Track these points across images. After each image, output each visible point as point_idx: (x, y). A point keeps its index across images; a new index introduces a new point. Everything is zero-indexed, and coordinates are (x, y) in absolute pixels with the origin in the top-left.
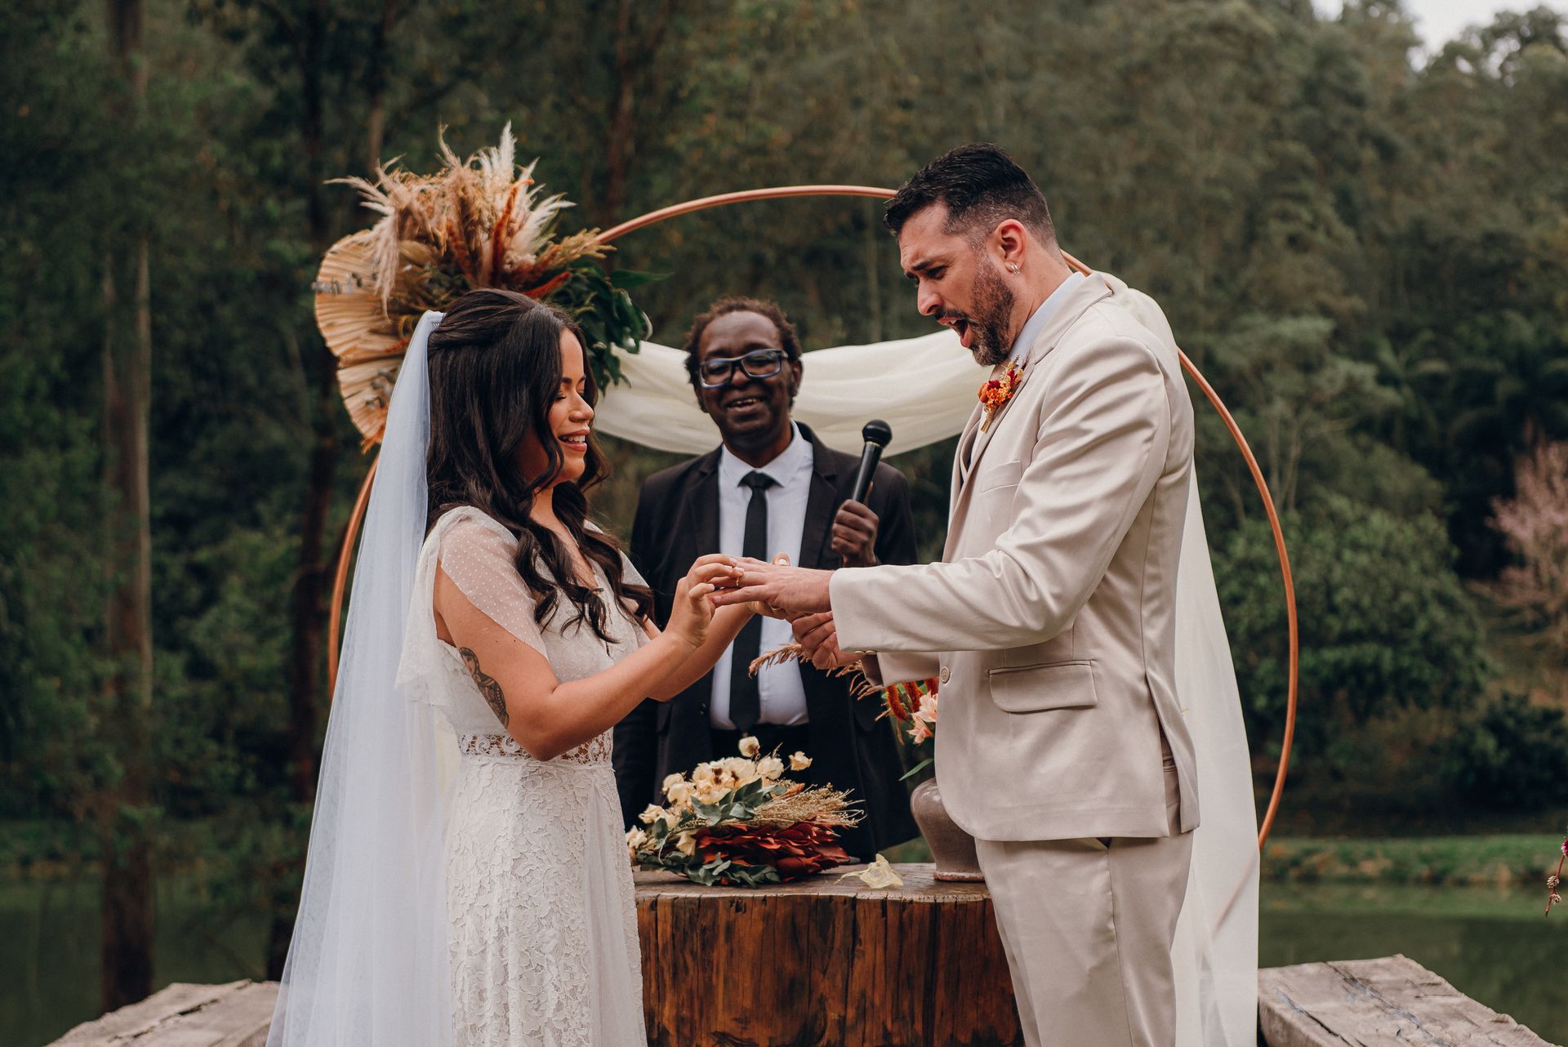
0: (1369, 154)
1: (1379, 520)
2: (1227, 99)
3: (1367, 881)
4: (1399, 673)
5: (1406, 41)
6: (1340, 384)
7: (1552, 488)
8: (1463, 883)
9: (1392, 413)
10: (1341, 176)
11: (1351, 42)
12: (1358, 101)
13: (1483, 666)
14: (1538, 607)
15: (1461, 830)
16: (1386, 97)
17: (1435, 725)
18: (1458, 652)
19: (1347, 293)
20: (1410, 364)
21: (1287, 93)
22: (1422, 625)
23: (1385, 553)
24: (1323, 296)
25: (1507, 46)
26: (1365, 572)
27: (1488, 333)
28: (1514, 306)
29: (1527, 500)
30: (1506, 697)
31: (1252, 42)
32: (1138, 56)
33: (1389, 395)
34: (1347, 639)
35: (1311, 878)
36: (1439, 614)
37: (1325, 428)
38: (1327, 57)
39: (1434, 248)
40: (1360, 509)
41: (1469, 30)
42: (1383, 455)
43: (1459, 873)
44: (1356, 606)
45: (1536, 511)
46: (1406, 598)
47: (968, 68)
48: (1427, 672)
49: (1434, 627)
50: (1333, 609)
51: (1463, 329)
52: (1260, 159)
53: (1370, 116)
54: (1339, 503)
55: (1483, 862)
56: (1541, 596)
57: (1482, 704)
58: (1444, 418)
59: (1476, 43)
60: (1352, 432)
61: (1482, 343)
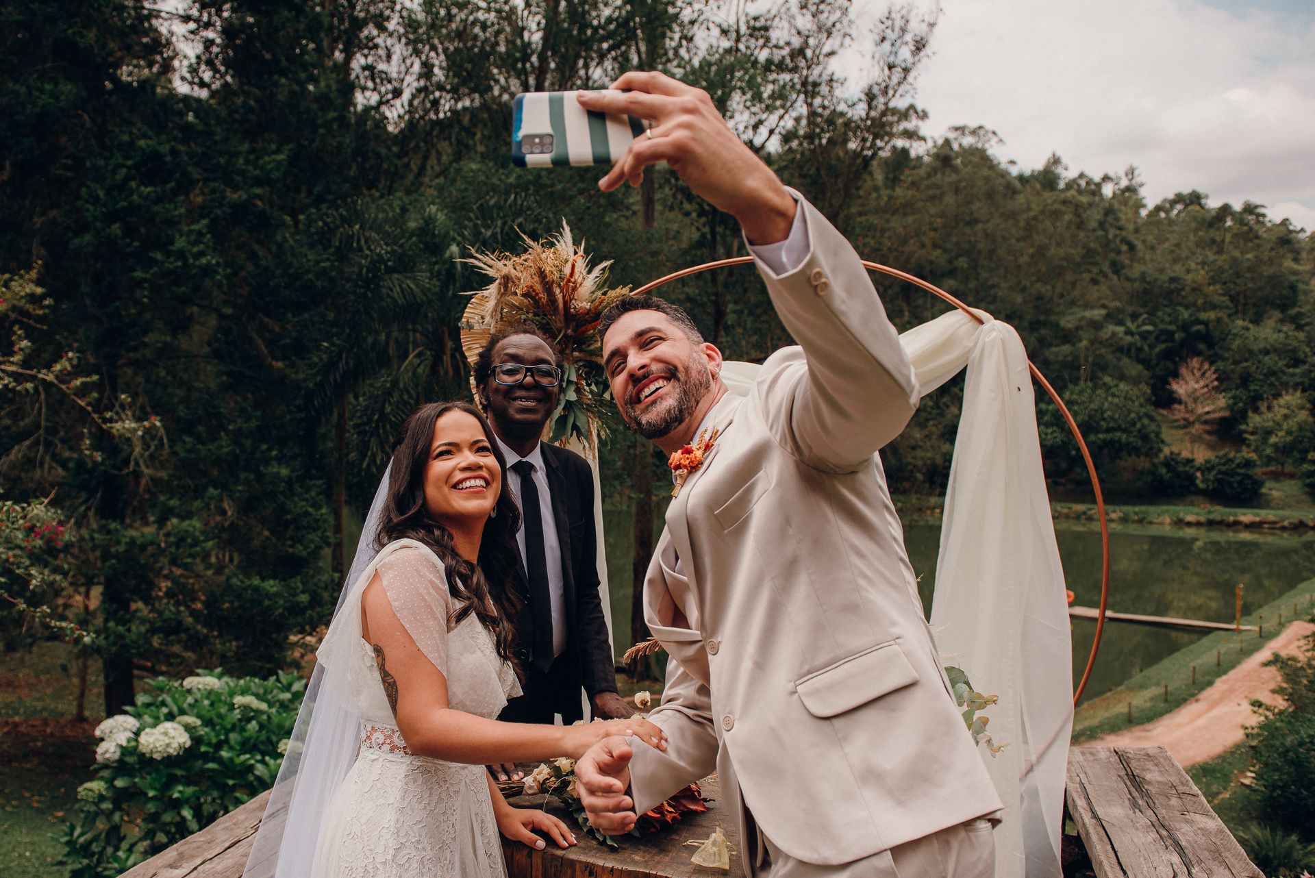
0: (1124, 248)
1: (1122, 386)
2: (1068, 228)
3: (1112, 521)
4: (1128, 444)
5: (1140, 205)
6: (1109, 334)
7: (1193, 374)
8: (1151, 523)
9: (1131, 344)
10: (1112, 255)
11: (1116, 205)
12: (1121, 229)
13: (1163, 442)
14: (1185, 419)
15: (1151, 503)
16: (1131, 227)
17: (1143, 463)
18: (1152, 436)
19: (1114, 300)
20: (1138, 326)
21: (1093, 224)
22: (1138, 426)
23: (1125, 398)
24: (1104, 301)
25: (1179, 207)
26: (1117, 405)
27: (1170, 315)
28: (1180, 304)
29: (1184, 379)
30: (1172, 453)
31: (1078, 206)
32: (1032, 214)
33: (1129, 338)
34: (1108, 430)
35: (1090, 519)
36: (1146, 421)
37: (1103, 351)
38: (1109, 211)
39: (1149, 283)
40: (1115, 382)
41: (1165, 201)
42: (1125, 361)
43: (1149, 519)
44: (1112, 418)
45: (1187, 383)
46: (1133, 415)
47: (968, 218)
48: (1139, 443)
49: (1144, 427)
50: (1104, 419)
51: (1160, 314)
52: (1079, 250)
53: (1124, 233)
54: (1107, 379)
55: (1159, 515)
56: (1187, 416)
57: (1162, 456)
58: (1151, 347)
59: (1167, 205)
60: (1114, 352)
61: (1167, 319)
